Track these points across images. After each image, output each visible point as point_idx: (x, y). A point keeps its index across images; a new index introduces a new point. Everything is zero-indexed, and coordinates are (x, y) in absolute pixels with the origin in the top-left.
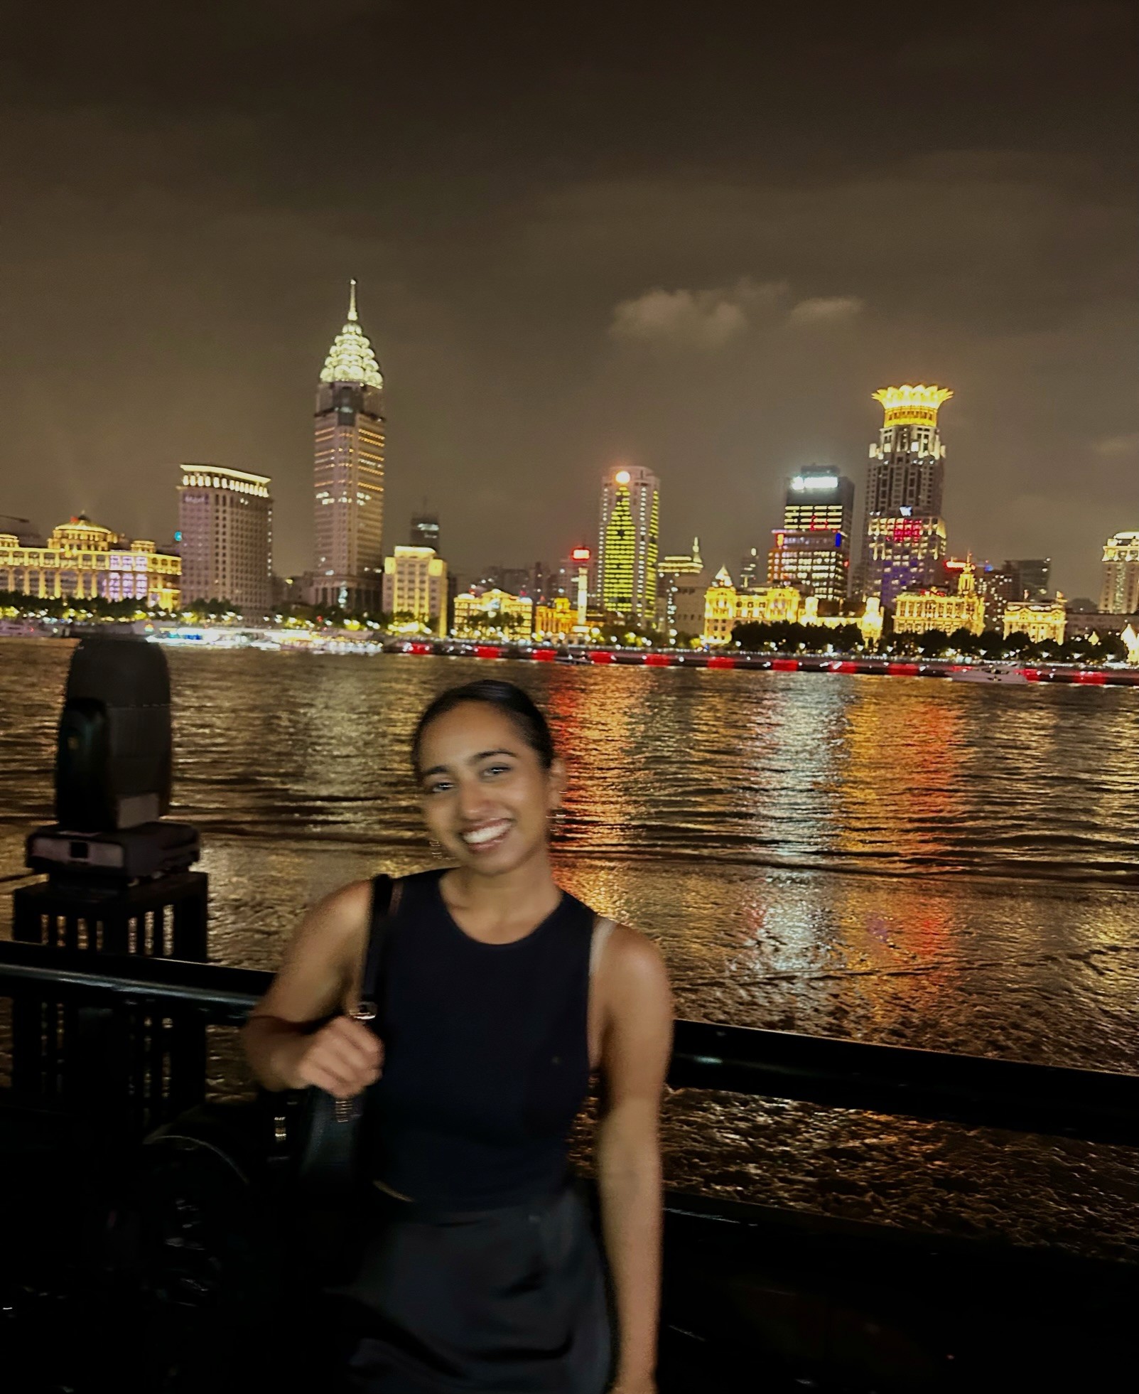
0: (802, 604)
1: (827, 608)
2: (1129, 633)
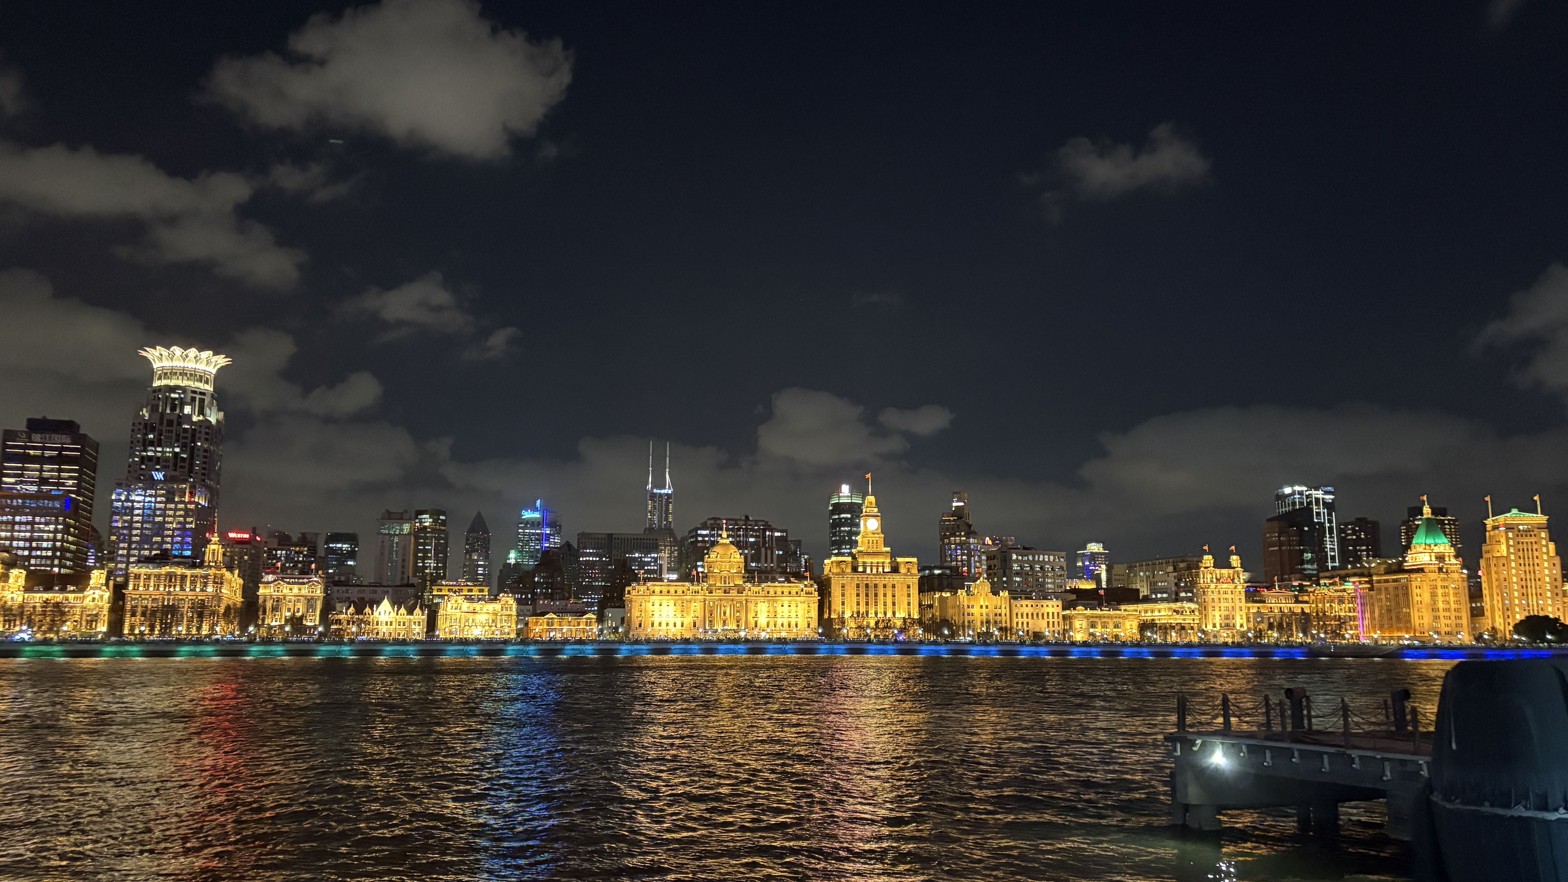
1: (35, 582)
2: (386, 605)
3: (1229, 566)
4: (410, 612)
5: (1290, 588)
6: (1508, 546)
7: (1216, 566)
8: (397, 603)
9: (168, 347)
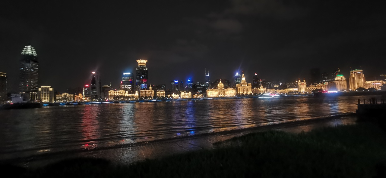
0: (125, 92)
1: (129, 93)
2: (173, 94)
3: (303, 82)
4: (177, 95)
5: (314, 85)
6: (355, 75)
7: (301, 82)
8: (175, 94)
9: (140, 60)
